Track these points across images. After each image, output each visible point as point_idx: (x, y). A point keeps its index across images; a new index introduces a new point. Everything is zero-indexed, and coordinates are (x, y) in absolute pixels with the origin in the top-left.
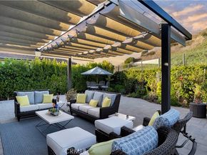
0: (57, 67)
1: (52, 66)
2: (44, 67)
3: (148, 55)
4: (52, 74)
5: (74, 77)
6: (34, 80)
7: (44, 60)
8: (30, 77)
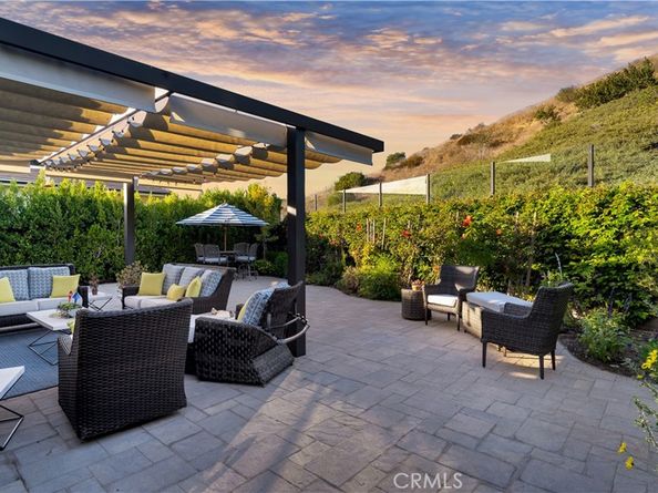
0: (107, 204)
1: (89, 202)
2: (65, 202)
3: (401, 166)
4: (88, 224)
5: (161, 233)
6: (34, 241)
7: (64, 183)
8: (22, 232)
